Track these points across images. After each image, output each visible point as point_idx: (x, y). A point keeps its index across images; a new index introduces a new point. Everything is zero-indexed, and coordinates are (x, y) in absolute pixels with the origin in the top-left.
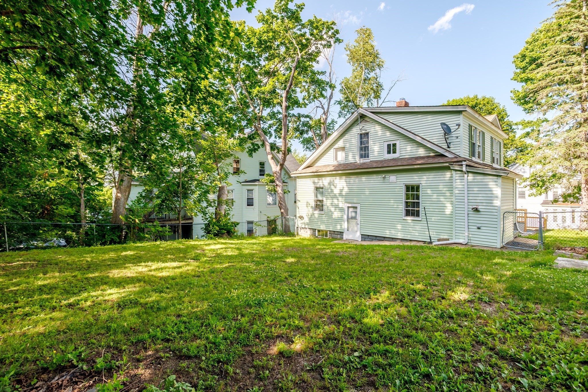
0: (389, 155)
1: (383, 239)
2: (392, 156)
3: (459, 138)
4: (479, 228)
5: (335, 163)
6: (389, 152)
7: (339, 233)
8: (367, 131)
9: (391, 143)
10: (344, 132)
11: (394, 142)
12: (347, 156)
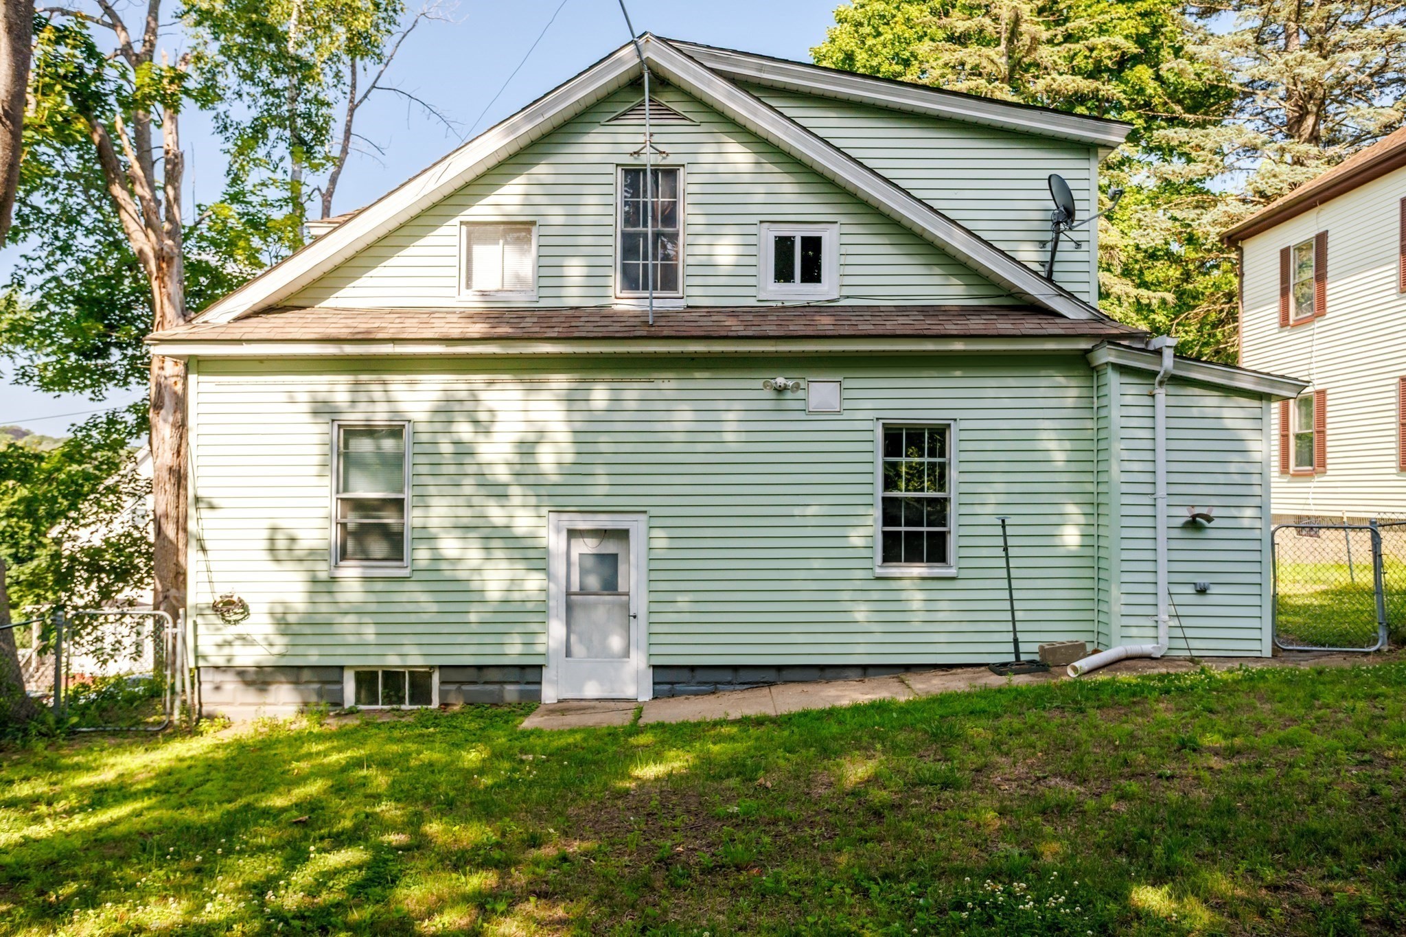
0: (784, 287)
1: (770, 676)
2: (797, 292)
3: (1085, 247)
4: (1202, 591)
5: (470, 300)
6: (783, 273)
7: (515, 675)
8: (671, 160)
9: (798, 233)
10: (533, 143)
11: (811, 232)
12: (548, 272)
